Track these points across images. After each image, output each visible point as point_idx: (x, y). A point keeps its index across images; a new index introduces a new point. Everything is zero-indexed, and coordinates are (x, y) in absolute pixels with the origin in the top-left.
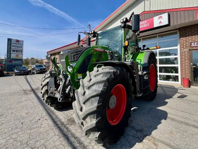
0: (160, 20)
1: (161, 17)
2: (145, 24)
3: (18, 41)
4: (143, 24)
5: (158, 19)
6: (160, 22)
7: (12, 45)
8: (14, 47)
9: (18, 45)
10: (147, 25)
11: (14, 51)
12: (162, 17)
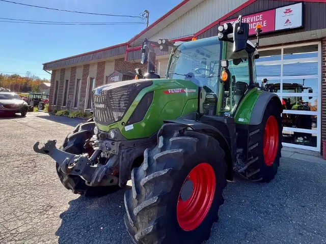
0: (288, 16)
1: (289, 11)
2: (259, 21)
4: (256, 22)
5: (284, 14)
6: (288, 20)
10: (263, 24)
12: (291, 11)
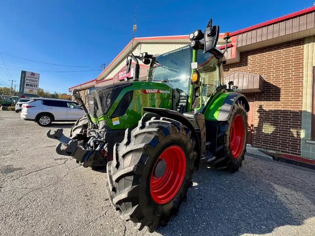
3: (33, 74)
7: (26, 78)
8: (28, 81)
9: (32, 79)
11: (27, 85)
